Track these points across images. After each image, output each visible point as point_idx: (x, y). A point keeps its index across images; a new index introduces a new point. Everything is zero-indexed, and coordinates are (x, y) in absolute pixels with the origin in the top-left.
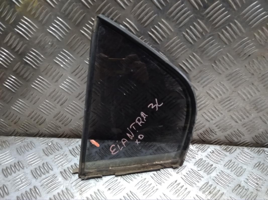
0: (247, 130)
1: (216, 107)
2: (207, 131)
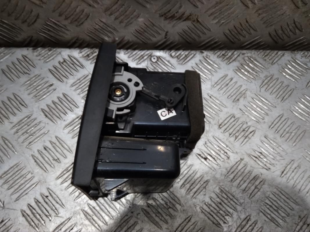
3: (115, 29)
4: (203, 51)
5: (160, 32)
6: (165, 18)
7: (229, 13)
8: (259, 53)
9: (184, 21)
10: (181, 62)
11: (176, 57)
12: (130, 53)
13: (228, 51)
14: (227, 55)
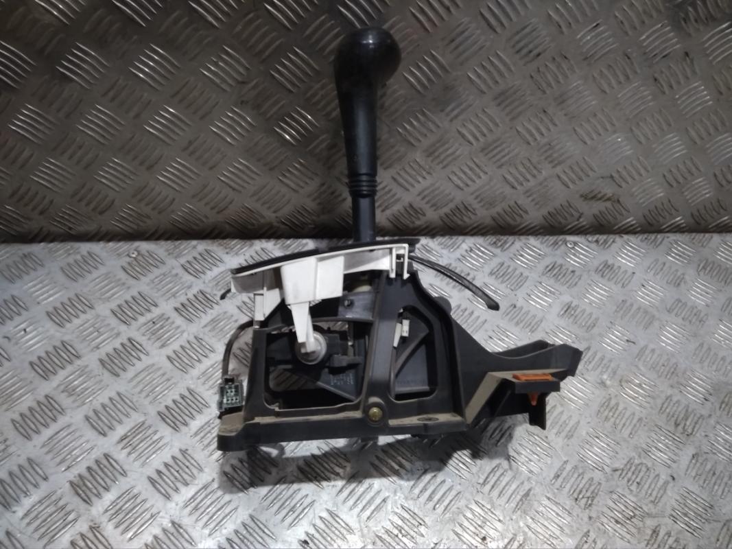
0: (533, 203)
1: (475, 159)
2: (459, 209)
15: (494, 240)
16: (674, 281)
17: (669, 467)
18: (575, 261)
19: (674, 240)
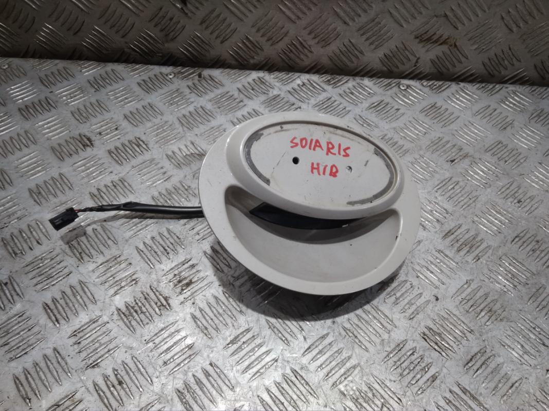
3: (361, 53)
4: (460, 83)
5: (411, 57)
6: (421, 40)
7: (490, 38)
8: (524, 88)
9: (439, 45)
10: (435, 91)
11: (428, 86)
12: (375, 81)
13: (489, 84)
14: (488, 87)
15: (329, 78)
16: (500, 125)
17: (436, 287)
18: (403, 101)
19: (512, 90)
